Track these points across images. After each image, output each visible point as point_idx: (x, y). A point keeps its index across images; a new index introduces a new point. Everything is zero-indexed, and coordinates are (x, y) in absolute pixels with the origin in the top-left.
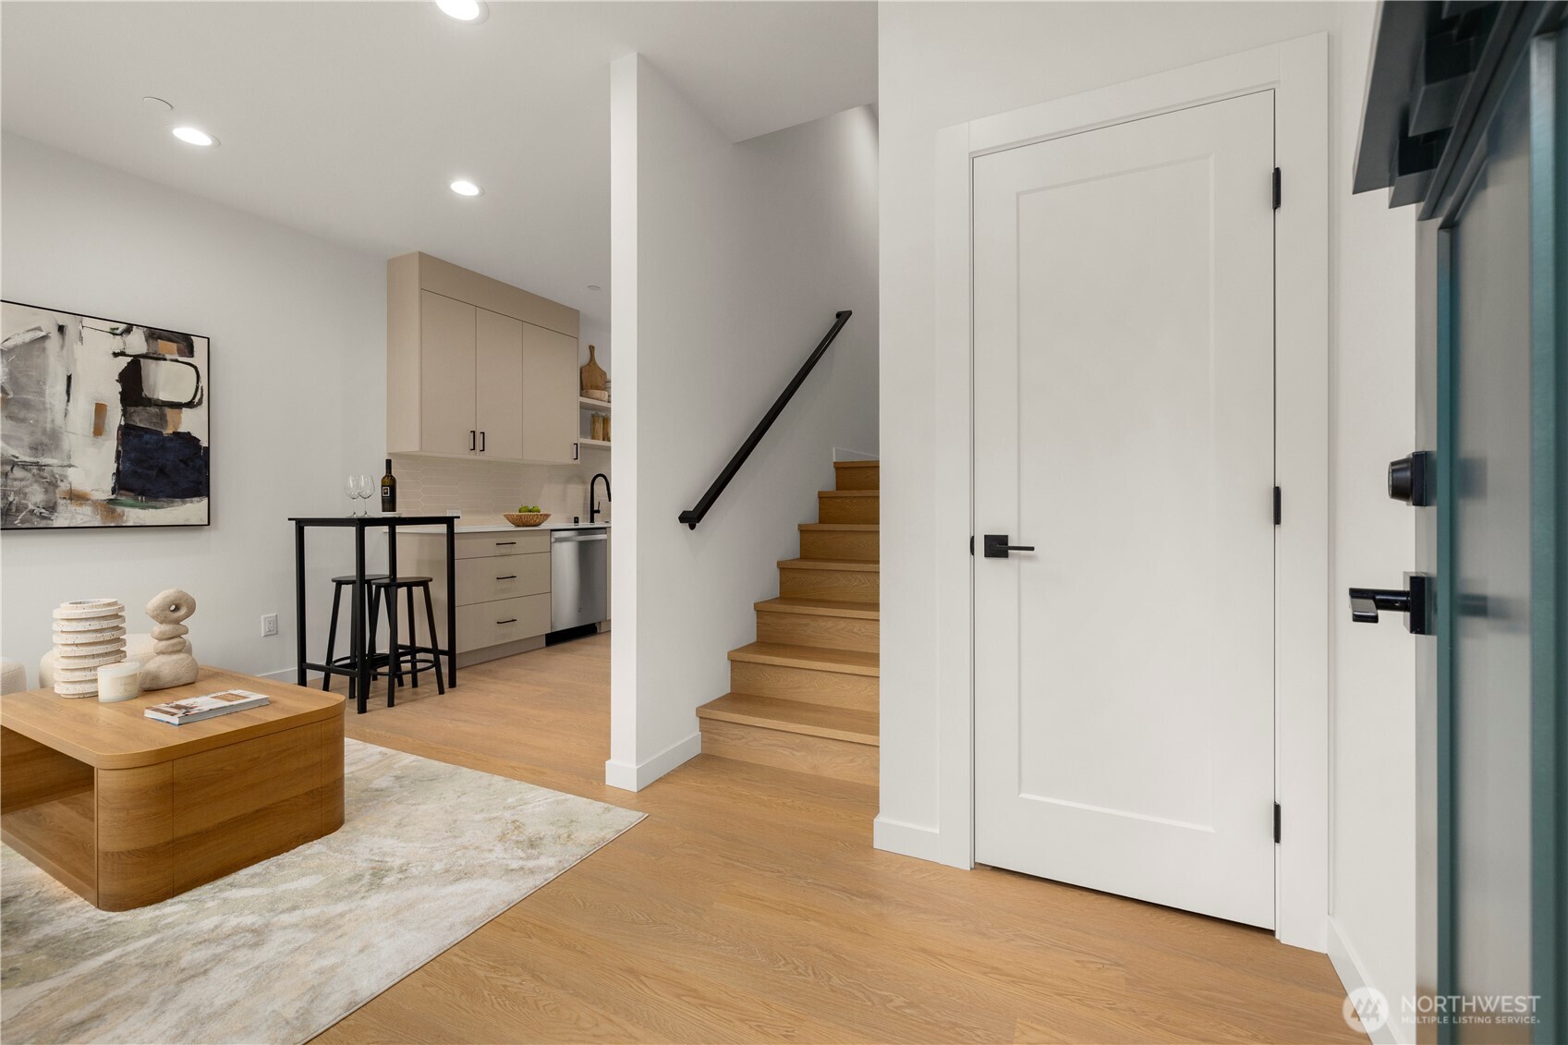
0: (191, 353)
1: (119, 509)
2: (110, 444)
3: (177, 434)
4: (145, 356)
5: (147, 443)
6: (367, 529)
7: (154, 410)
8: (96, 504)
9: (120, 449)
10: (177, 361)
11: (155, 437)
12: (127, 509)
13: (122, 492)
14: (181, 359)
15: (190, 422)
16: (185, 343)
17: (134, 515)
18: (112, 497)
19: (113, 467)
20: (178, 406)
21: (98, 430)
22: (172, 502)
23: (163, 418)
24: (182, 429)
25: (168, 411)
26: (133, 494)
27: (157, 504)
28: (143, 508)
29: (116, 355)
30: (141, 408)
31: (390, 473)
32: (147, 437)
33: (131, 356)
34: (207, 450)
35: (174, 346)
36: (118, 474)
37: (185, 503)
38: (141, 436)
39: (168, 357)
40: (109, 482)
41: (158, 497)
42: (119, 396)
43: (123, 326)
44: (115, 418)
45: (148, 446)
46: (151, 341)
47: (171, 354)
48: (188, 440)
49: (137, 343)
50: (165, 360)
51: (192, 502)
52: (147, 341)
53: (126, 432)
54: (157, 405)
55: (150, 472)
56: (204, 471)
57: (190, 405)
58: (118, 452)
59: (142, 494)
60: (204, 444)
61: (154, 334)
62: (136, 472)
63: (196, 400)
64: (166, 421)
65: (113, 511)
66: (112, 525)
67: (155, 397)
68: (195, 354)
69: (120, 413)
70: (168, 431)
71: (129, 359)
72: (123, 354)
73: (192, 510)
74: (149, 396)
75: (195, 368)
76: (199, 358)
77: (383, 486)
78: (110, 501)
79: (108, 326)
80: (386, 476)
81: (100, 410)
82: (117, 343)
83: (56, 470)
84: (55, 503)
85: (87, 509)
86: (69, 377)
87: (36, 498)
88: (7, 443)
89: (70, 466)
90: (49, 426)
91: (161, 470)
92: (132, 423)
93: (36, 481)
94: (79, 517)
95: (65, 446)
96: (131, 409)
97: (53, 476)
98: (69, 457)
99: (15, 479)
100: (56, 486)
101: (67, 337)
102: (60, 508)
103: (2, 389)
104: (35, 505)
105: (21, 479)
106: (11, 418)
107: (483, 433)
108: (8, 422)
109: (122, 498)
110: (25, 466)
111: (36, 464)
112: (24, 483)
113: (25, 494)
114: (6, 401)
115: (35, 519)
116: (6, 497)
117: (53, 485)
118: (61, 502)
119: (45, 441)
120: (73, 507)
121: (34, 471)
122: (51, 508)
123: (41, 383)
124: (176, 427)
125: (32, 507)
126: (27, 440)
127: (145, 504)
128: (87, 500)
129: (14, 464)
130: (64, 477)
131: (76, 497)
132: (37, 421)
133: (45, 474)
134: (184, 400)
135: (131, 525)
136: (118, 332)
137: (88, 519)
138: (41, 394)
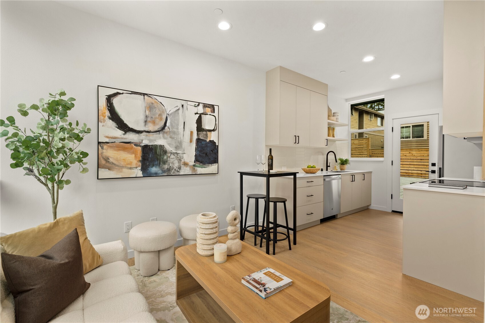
0: (214, 112)
1: (196, 168)
2: (194, 145)
3: (210, 141)
4: (203, 114)
5: (203, 145)
6: (271, 178)
7: (204, 133)
8: (190, 166)
9: (196, 147)
10: (210, 115)
11: (205, 142)
12: (198, 168)
13: (197, 162)
14: (212, 114)
15: (213, 137)
16: (212, 107)
17: (200, 170)
18: (194, 164)
19: (194, 153)
20: (210, 131)
21: (191, 141)
22: (209, 165)
24: (211, 139)
25: (208, 133)
26: (199, 163)
27: (205, 166)
28: (202, 168)
29: (196, 114)
30: (201, 132)
32: (203, 142)
33: (199, 114)
34: (218, 146)
35: (209, 109)
36: (196, 156)
37: (212, 165)
38: (201, 142)
39: (208, 113)
40: (193, 159)
41: (205, 164)
42: (196, 128)
43: (197, 104)
44: (195, 137)
45: (203, 146)
46: (204, 108)
47: (209, 112)
48: (212, 142)
49: (200, 109)
50: (207, 114)
51: (214, 165)
52: (203, 108)
53: (198, 140)
54: (205, 131)
55: (203, 155)
56: (217, 154)
57: (214, 130)
58: (196, 148)
59: (201, 163)
60: (217, 144)
61: (205, 106)
62: (200, 155)
63: (215, 129)
64: (208, 136)
65: (194, 169)
66: (194, 174)
67: (205, 128)
69: (196, 134)
70: (208, 140)
71: (199, 115)
72: (197, 113)
73: (212, 168)
74: (204, 128)
75: (215, 117)
76: (216, 114)
77: (268, 159)
78: (194, 166)
79: (193, 104)
80: (270, 155)
81: (192, 133)
82: (195, 110)
83: (181, 155)
84: (181, 166)
85: (188, 168)
86: (184, 123)
87: (176, 165)
88: (170, 146)
89: (184, 153)
90: (179, 140)
91: (206, 154)
92: (199, 138)
93: (176, 159)
94: (186, 171)
95: (183, 146)
96: (199, 133)
97: (180, 157)
98: (184, 150)
99: (171, 159)
100: (181, 161)
101: (184, 109)
102: (182, 168)
103: (169, 128)
104: (176, 167)
105: (173, 159)
106: (171, 137)
107: (299, 136)
108: (170, 139)
109: (197, 164)
110: (174, 154)
111: (176, 153)
112: (173, 160)
113: (174, 163)
114: (170, 132)
115: (176, 172)
116: (169, 165)
117: (180, 160)
118: (182, 166)
119: (179, 145)
120: (185, 168)
121: (176, 155)
122: (180, 168)
123: (178, 125)
124: (210, 138)
125: (175, 168)
126: (174, 145)
127: (202, 166)
128: (188, 165)
129: (171, 153)
130: (183, 157)
131: (186, 164)
132: (177, 138)
133: (178, 157)
134: (212, 129)
135: (199, 173)
136: (196, 106)
137: (188, 172)
138: (178, 129)
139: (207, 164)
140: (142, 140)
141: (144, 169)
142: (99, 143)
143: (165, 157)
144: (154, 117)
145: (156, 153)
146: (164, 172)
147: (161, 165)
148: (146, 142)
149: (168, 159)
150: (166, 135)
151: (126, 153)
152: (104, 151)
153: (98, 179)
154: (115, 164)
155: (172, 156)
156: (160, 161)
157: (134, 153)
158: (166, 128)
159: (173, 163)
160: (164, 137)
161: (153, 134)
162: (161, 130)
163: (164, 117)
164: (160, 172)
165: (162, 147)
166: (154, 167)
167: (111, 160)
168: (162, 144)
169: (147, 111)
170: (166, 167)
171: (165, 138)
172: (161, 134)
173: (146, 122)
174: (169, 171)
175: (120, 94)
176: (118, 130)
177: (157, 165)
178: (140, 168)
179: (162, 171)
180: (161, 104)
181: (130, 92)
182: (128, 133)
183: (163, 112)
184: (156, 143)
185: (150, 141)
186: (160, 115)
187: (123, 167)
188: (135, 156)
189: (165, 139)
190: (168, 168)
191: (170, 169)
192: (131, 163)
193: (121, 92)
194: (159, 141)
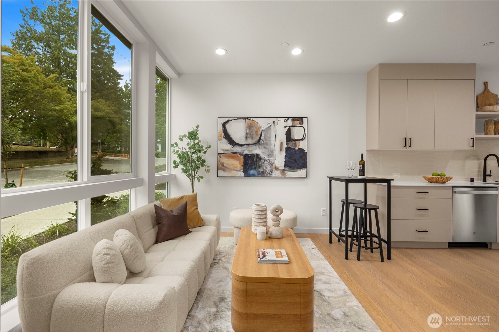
0: (303, 124)
1: (285, 172)
2: (284, 153)
3: (299, 149)
4: (291, 126)
5: (292, 152)
7: (293, 142)
8: (280, 170)
10: (299, 126)
11: (294, 150)
12: (287, 172)
13: (286, 167)
14: (300, 125)
15: (302, 145)
16: (301, 120)
17: (289, 174)
18: (284, 168)
19: (284, 160)
20: (299, 140)
21: (281, 150)
22: (298, 170)
23: (295, 144)
25: (297, 142)
26: (288, 167)
27: (293, 170)
28: (291, 172)
29: (285, 127)
30: (290, 142)
31: (363, 159)
32: (292, 150)
33: (288, 127)
34: (307, 153)
35: (298, 122)
36: (285, 162)
37: (300, 170)
38: (290, 150)
39: (297, 125)
40: (283, 164)
41: (294, 168)
42: (286, 139)
43: (287, 119)
44: (285, 146)
45: (292, 153)
46: (293, 122)
47: (298, 124)
48: (301, 150)
49: (290, 123)
50: (296, 126)
51: (302, 170)
52: (292, 122)
53: (288, 149)
54: (294, 141)
55: (292, 161)
56: (306, 160)
57: (302, 139)
58: (285, 155)
59: (290, 167)
60: (306, 151)
61: (294, 119)
62: (289, 161)
63: (304, 138)
65: (284, 172)
66: (284, 176)
67: (294, 138)
68: (304, 123)
69: (286, 144)
70: (297, 148)
71: (288, 128)
72: (287, 127)
73: (302, 172)
74: (292, 138)
75: (304, 127)
76: (305, 125)
77: (360, 165)
78: (284, 170)
79: (283, 119)
80: (361, 161)
81: (282, 143)
82: (285, 124)
83: (273, 161)
84: (272, 170)
85: (278, 172)
86: (275, 135)
87: (269, 169)
88: (264, 155)
89: (275, 160)
90: (271, 149)
91: (295, 160)
92: (288, 147)
93: (269, 164)
94: (277, 174)
95: (274, 154)
96: (288, 142)
97: (272, 163)
98: (275, 157)
99: (265, 164)
100: (273, 166)
101: (275, 124)
102: (273, 171)
103: (263, 140)
104: (268, 170)
105: (266, 164)
106: (264, 148)
107: (411, 138)
108: (264, 149)
109: (286, 169)
110: (267, 160)
111: (269, 160)
112: (267, 165)
113: (267, 168)
114: (263, 143)
115: (269, 174)
116: (263, 168)
117: (272, 165)
118: (273, 170)
119: (271, 153)
120: (276, 171)
121: (269, 161)
122: (272, 171)
123: (270, 138)
124: (299, 147)
125: (268, 171)
126: (267, 153)
127: (291, 170)
128: (279, 169)
129: (265, 160)
130: (274, 163)
131: (276, 168)
132: (269, 148)
133: (270, 162)
134: (301, 138)
135: (288, 176)
136: (286, 120)
137: (279, 174)
138: (270, 141)
139: (296, 169)
140: (244, 151)
141: (245, 171)
142: (218, 154)
143: (260, 163)
144: (252, 133)
145: (253, 159)
146: (259, 174)
147: (257, 169)
148: (246, 152)
149: (263, 164)
150: (260, 146)
151: (234, 160)
152: (221, 159)
153: (218, 177)
154: (227, 168)
155: (266, 162)
156: (256, 165)
157: (239, 160)
158: (261, 141)
159: (266, 167)
160: (259, 148)
161: (251, 146)
162: (257, 143)
163: (259, 133)
164: (256, 174)
165: (258, 155)
166: (252, 170)
167: (225, 165)
168: (258, 153)
169: (247, 130)
170: (261, 170)
171: (260, 148)
172: (257, 146)
173: (246, 138)
174: (263, 173)
175: (229, 121)
176: (229, 145)
177: (254, 169)
178: (242, 171)
179: (258, 173)
180: (257, 123)
181: (236, 118)
182: (235, 147)
183: (259, 129)
184: (253, 153)
185: (250, 151)
186: (257, 132)
187: (231, 169)
188: (239, 162)
189: (260, 149)
190: (262, 171)
191: (264, 172)
192: (236, 167)
193: (230, 119)
194: (257, 151)
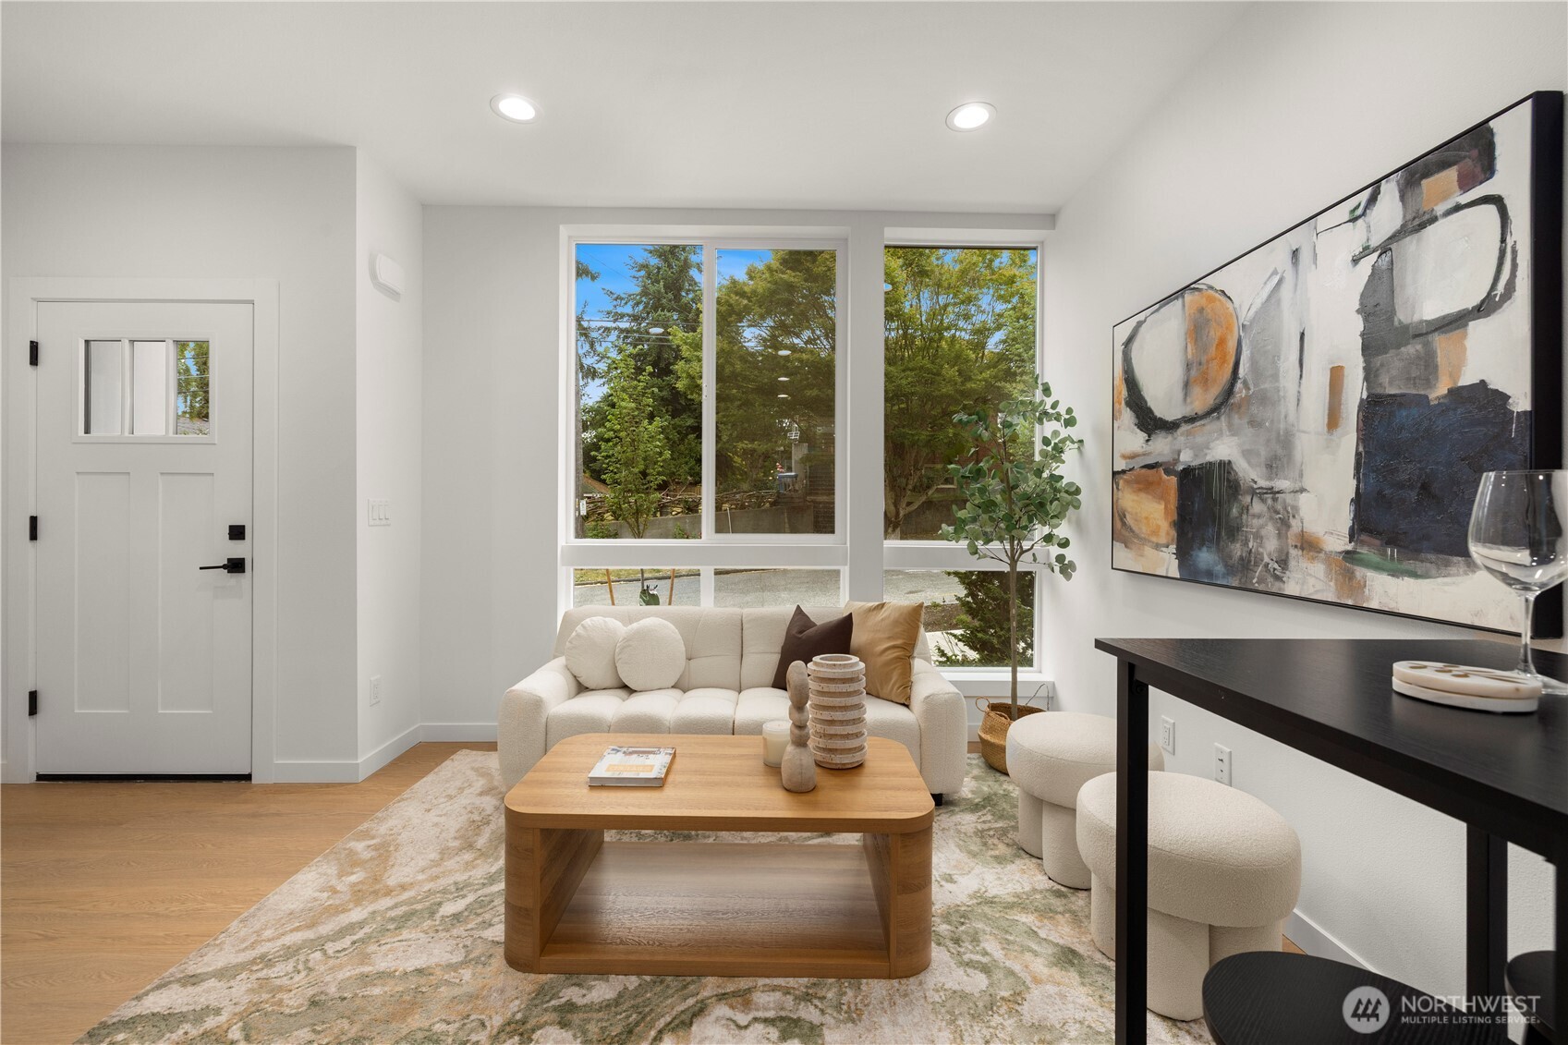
1: (1360, 572)
2: (1347, 443)
3: (1455, 395)
4: (1400, 235)
5: (1403, 429)
7: (1413, 349)
8: (1329, 558)
9: (1361, 449)
10: (1459, 207)
11: (1416, 414)
12: (1370, 574)
13: (1364, 537)
14: (1468, 197)
15: (1485, 355)
16: (1475, 151)
17: (1385, 589)
18: (1350, 547)
19: (1349, 487)
20: (1456, 322)
21: (1333, 420)
22: (1447, 564)
23: (1428, 365)
24: (1467, 379)
25: (1441, 342)
26: (1377, 542)
27: (1410, 565)
28: (1395, 573)
29: (1355, 261)
30: (1392, 352)
32: (1404, 415)
33: (1376, 250)
35: (1454, 175)
36: (1358, 501)
38: (1392, 416)
39: (1442, 208)
40: (1345, 518)
41: (1418, 551)
42: (1360, 341)
43: (1367, 195)
44: (1355, 390)
45: (1405, 435)
46: (1409, 193)
47: (1445, 198)
48: (1480, 400)
49: (1386, 216)
50: (1435, 221)
52: (1403, 198)
53: (1374, 407)
54: (1416, 336)
55: (1404, 493)
57: (1486, 308)
58: (1358, 454)
59: (1391, 542)
60: (1521, 403)
61: (1415, 174)
62: (1382, 495)
63: (1501, 287)
64: (1436, 367)
65: (1349, 575)
66: (1350, 602)
67: (1416, 318)
68: (1499, 165)
69: (1362, 375)
70: (1440, 390)
71: (1375, 257)
72: (1367, 252)
74: (1407, 321)
75: (1497, 201)
78: (1348, 555)
79: (1343, 212)
81: (1336, 375)
82: (1354, 238)
83: (1289, 498)
84: (1288, 553)
85: (1318, 569)
86: (1302, 335)
87: (1271, 545)
88: (1249, 463)
89: (1302, 490)
90: (1282, 426)
91: (1425, 487)
92: (1379, 391)
93: (1271, 518)
94: (1311, 581)
95: (1298, 456)
96: (1378, 361)
97: (1285, 509)
98: (1301, 475)
99: (1254, 516)
100: (1288, 526)
101: (1301, 267)
102: (1292, 563)
103: (1245, 383)
104: (1269, 555)
105: (1259, 516)
106: (1252, 423)
108: (1249, 431)
109: (1364, 550)
110: (1260, 494)
111: (1271, 491)
112: (1261, 521)
113: (1262, 538)
114: (1248, 399)
115: (1270, 579)
116: (1246, 543)
117: (1284, 524)
118: (1293, 552)
119: (1280, 452)
120: (1304, 564)
121: (1270, 502)
122: (1284, 562)
123: (1275, 358)
124: (1455, 375)
125: (1266, 559)
126: (1263, 452)
127: (1396, 565)
128: (1320, 550)
129: (1253, 492)
130: (1296, 509)
131: (1309, 545)
132: (1272, 422)
133: (1279, 507)
134: (1472, 301)
135: (1374, 605)
136: (1359, 211)
137: (1319, 586)
138: (1275, 377)
139: (1432, 557)
140: (1179, 453)
141: (1183, 554)
142: (1114, 474)
143: (1235, 511)
144: (1204, 359)
145: (1209, 492)
146: (1230, 570)
147: (1222, 543)
148: (1187, 458)
149: (1244, 517)
150: (1236, 419)
151: (1150, 497)
152: (1120, 493)
153: (1112, 568)
154: (1133, 532)
155: (1257, 507)
156: (1219, 524)
157: (1162, 497)
158: (1239, 385)
159: (1258, 536)
160: (1230, 426)
161: (1202, 422)
162: (1222, 404)
163: (1232, 345)
164: (1219, 568)
165: (1225, 466)
166: (1205, 549)
167: (1129, 520)
168: (1226, 459)
169: (1189, 345)
170: (1237, 550)
171: (1234, 431)
172: (1223, 418)
173: (1187, 385)
174: (1248, 569)
175: (1140, 324)
176: (1138, 431)
177: (1211, 541)
178: (1173, 548)
179: (1226, 566)
180: (1223, 299)
181: (1157, 306)
182: (1153, 437)
183: (1229, 328)
184: (1209, 458)
185: (1198, 450)
186: (1222, 342)
187: (1144, 541)
188: (1166, 507)
189: (1233, 435)
190: (1241, 558)
191: (1249, 561)
192: (1155, 532)
193: (1141, 317)
194: (1223, 446)
